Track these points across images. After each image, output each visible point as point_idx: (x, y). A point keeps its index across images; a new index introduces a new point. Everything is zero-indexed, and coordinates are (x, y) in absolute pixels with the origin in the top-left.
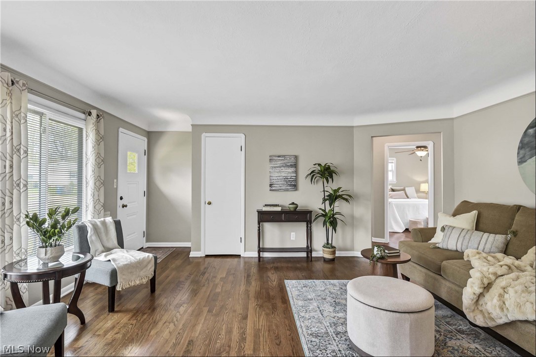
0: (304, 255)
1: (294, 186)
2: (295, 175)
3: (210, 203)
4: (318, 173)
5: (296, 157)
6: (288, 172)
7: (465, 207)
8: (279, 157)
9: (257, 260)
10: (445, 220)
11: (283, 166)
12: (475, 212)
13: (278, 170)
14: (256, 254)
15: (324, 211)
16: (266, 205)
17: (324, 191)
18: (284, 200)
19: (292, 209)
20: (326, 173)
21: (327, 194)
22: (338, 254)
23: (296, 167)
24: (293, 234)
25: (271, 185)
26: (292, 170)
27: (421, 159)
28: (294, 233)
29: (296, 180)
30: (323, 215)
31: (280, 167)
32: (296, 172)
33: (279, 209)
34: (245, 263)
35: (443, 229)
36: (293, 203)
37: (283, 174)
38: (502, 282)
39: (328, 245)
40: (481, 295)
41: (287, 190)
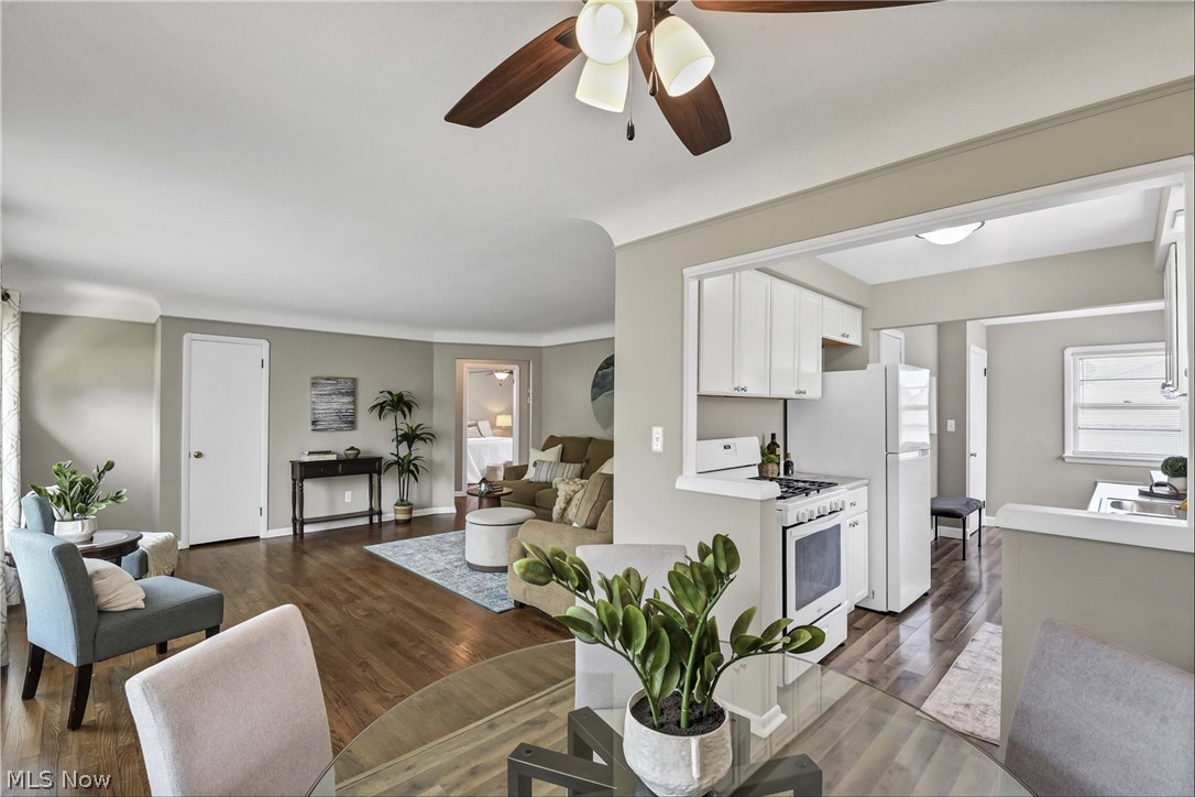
0: (365, 521)
1: (351, 422)
2: (352, 407)
3: (199, 455)
4: (389, 405)
5: (354, 381)
6: (340, 403)
7: (552, 442)
8: (328, 379)
9: (291, 540)
10: (535, 455)
11: (334, 394)
12: (560, 446)
13: (326, 399)
14: (289, 531)
15: (397, 455)
16: (310, 453)
17: (397, 429)
18: (338, 444)
19: (351, 457)
20: (399, 403)
21: (400, 433)
22: (416, 513)
23: (354, 396)
24: (348, 494)
25: (314, 423)
26: (347, 399)
27: (501, 383)
28: (350, 492)
29: (354, 415)
30: (397, 463)
31: (330, 395)
32: (354, 402)
33: (333, 457)
34: (268, 546)
35: (535, 464)
36: (352, 448)
37: (335, 406)
38: (579, 496)
39: (402, 502)
40: (565, 509)
41: (340, 429)
